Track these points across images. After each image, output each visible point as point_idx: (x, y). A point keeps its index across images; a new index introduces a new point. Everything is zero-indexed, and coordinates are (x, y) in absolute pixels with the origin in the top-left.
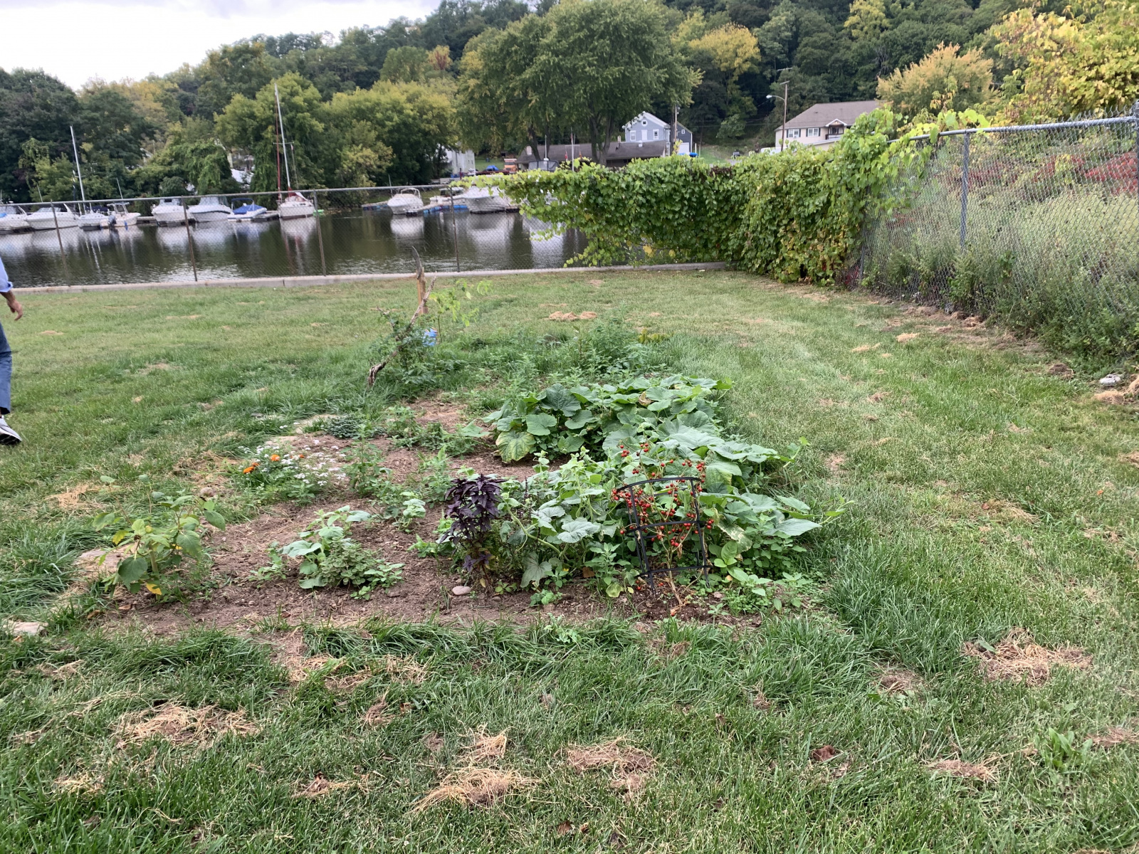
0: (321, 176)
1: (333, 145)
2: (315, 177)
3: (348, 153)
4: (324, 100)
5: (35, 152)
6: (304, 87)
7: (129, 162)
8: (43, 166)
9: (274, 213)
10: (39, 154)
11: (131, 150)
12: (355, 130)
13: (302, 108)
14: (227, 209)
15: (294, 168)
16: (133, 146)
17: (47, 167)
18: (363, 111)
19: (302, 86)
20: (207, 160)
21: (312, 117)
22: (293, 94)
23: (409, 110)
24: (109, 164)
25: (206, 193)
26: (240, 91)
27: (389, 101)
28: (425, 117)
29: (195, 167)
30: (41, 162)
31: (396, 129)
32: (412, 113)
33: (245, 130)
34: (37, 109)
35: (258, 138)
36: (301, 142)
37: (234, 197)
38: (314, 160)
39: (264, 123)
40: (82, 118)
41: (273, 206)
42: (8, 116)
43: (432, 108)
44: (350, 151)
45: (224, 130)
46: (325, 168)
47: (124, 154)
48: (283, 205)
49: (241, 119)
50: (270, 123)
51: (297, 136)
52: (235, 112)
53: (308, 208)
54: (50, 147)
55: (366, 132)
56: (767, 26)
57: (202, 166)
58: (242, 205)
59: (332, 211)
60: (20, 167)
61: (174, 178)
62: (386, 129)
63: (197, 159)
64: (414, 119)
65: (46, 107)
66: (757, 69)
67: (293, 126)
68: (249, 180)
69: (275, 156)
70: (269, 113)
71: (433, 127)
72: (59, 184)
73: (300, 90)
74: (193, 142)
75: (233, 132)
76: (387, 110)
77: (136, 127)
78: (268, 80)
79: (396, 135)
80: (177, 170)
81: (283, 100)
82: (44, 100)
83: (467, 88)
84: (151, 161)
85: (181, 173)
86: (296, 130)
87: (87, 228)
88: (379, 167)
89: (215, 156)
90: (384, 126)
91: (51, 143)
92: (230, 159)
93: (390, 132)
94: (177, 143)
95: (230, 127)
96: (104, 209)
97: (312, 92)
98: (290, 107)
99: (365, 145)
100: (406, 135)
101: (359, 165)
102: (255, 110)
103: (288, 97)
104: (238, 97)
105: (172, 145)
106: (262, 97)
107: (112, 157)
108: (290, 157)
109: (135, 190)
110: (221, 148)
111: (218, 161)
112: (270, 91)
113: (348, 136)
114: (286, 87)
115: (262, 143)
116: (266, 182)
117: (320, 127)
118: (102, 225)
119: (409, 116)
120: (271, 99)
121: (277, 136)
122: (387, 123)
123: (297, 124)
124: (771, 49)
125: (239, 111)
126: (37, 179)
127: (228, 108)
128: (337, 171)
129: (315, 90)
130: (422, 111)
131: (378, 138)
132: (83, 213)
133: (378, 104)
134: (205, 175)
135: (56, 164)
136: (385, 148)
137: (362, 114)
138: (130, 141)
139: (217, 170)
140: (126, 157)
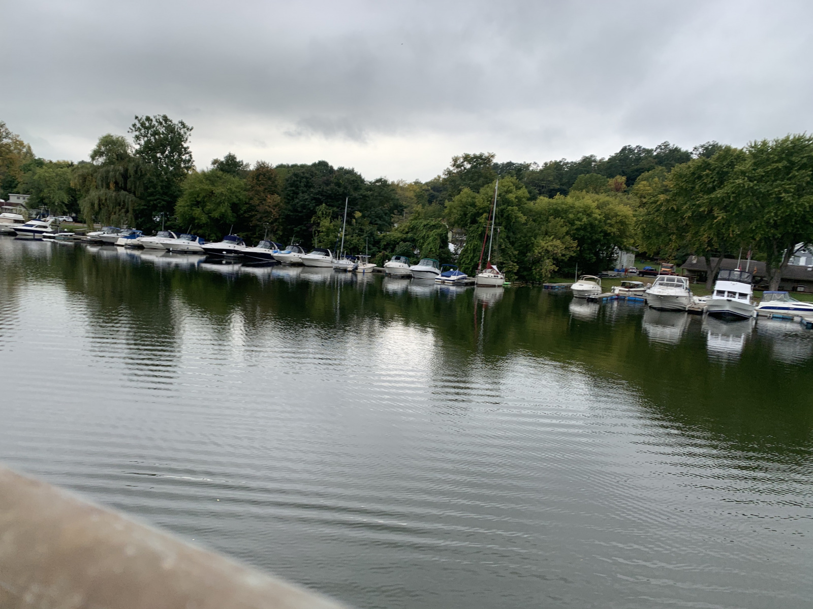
0: (515, 256)
1: (530, 234)
2: (510, 256)
3: (541, 241)
4: (529, 199)
5: (323, 214)
6: (518, 188)
7: (380, 230)
8: (326, 223)
9: (471, 280)
10: (325, 215)
11: (384, 220)
12: (550, 224)
13: (512, 203)
14: (437, 271)
15: (496, 247)
16: (387, 218)
17: (327, 224)
18: (559, 210)
19: (516, 187)
20: (433, 233)
21: (519, 210)
22: (508, 192)
23: (597, 214)
24: (367, 228)
25: (426, 257)
26: (469, 185)
27: (581, 205)
28: (609, 221)
29: (423, 238)
30: (325, 221)
31: (584, 228)
32: (599, 217)
33: (465, 215)
34: (333, 185)
35: (474, 221)
36: (505, 229)
37: (445, 262)
38: (512, 243)
39: (481, 211)
40: (358, 195)
41: (472, 274)
42: (314, 187)
43: (616, 215)
44: (543, 240)
45: (450, 214)
46: (519, 251)
47: (379, 222)
48: (480, 275)
49: (465, 207)
50: (485, 212)
51: (504, 224)
52: (461, 201)
53: (500, 280)
54: (333, 211)
55: (558, 227)
57: (428, 237)
58: (449, 270)
59: (518, 284)
60: (312, 222)
61: (407, 243)
62: (575, 227)
63: (426, 232)
64: (600, 222)
65: (338, 185)
67: (502, 216)
68: (459, 252)
69: (484, 237)
70: (486, 204)
71: (614, 230)
72: (331, 237)
73: (514, 190)
74: (426, 219)
75: (456, 216)
76: (579, 212)
77: (392, 205)
78: (492, 180)
79: (582, 233)
80: (411, 238)
81: (500, 195)
82: (338, 180)
83: (655, 202)
84: (398, 228)
85: (413, 240)
86: (505, 219)
87: (338, 270)
88: (563, 255)
89: (439, 231)
90: (572, 224)
91: (335, 209)
92: (450, 235)
93: (577, 229)
94: (415, 219)
95: (455, 211)
96: (353, 259)
97: (523, 192)
98: (504, 201)
99: (557, 237)
100: (590, 234)
101: (547, 251)
102: (476, 200)
103: (503, 194)
104: (466, 190)
105: (412, 220)
106: (484, 192)
107: (371, 223)
108: (494, 239)
109: (379, 248)
110: (445, 226)
111: (440, 235)
112: (491, 188)
113: (543, 228)
114: (504, 186)
115: (476, 226)
116: (471, 255)
117: (523, 219)
118: (349, 269)
119: (596, 219)
120: (491, 193)
121: (488, 222)
122: (576, 222)
123: (506, 215)
125: (464, 200)
126: (319, 232)
127: (457, 197)
128: (529, 254)
129: (526, 191)
130: (607, 217)
131: (567, 233)
132: (339, 259)
133: (572, 207)
134: (428, 244)
135: (333, 223)
136: (572, 242)
137: (557, 213)
138: (386, 214)
139: (438, 241)
140: (380, 225)
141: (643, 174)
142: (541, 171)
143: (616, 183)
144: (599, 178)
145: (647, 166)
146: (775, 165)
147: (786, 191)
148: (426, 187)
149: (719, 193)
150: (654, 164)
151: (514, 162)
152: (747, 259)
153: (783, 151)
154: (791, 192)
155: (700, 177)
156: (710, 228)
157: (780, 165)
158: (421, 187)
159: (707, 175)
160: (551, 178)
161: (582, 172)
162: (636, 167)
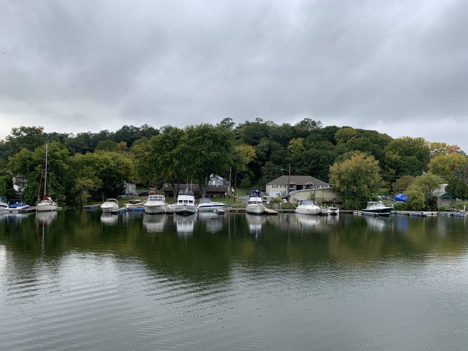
0: (63, 190)
1: (72, 176)
2: (60, 191)
3: (80, 180)
4: (70, 155)
6: (61, 148)
9: (33, 208)
12: (84, 170)
13: (58, 157)
14: (5, 204)
15: (49, 186)
18: (89, 162)
19: (60, 148)
21: (63, 162)
22: (55, 151)
23: (112, 163)
26: (26, 147)
27: (103, 158)
28: (119, 167)
31: (105, 171)
33: (25, 165)
35: (32, 170)
36: (55, 174)
37: (11, 198)
38: (61, 183)
39: (37, 163)
41: (33, 204)
43: (123, 164)
44: (81, 180)
45: (13, 165)
46: (66, 187)
48: (39, 204)
49: (24, 160)
50: (40, 163)
52: (21, 157)
53: (54, 206)
55: (90, 171)
56: (258, 146)
58: (15, 203)
59: (66, 208)
62: (100, 171)
64: (114, 167)
66: (255, 161)
67: (52, 166)
68: (22, 190)
69: (40, 179)
70: (40, 158)
71: (123, 172)
73: (59, 150)
75: (18, 166)
76: (101, 162)
78: (43, 144)
79: (104, 174)
81: (49, 153)
83: (144, 156)
86: (54, 167)
88: (94, 188)
89: (5, 177)
90: (98, 169)
92: (14, 179)
93: (101, 172)
95: (17, 163)
97: (65, 151)
98: (52, 156)
99: (89, 177)
100: (109, 174)
101: (84, 186)
102: (33, 156)
103: (52, 152)
104: (24, 150)
106: (38, 151)
108: (48, 180)
110: (9, 173)
111: (6, 180)
112: (43, 148)
113: (80, 172)
114: (52, 147)
115: (33, 173)
116: (32, 192)
117: (67, 167)
119: (112, 166)
120: (43, 152)
121: (43, 170)
122: (100, 168)
123: (54, 165)
124: (261, 154)
125: (23, 156)
127: (18, 155)
128: (72, 189)
129: (67, 150)
130: (118, 164)
131: (95, 175)
133: (97, 160)
136: (99, 180)
137: (88, 163)
139: (5, 184)
141: (135, 141)
142: (76, 138)
143: (121, 146)
144: (112, 143)
145: (137, 137)
146: (198, 138)
147: (204, 150)
149: (175, 151)
150: (141, 136)
151: (57, 132)
152: (191, 183)
153: (200, 131)
154: (205, 150)
155: (165, 143)
156: (172, 169)
157: (200, 137)
159: (168, 142)
160: (82, 143)
161: (101, 140)
162: (131, 137)
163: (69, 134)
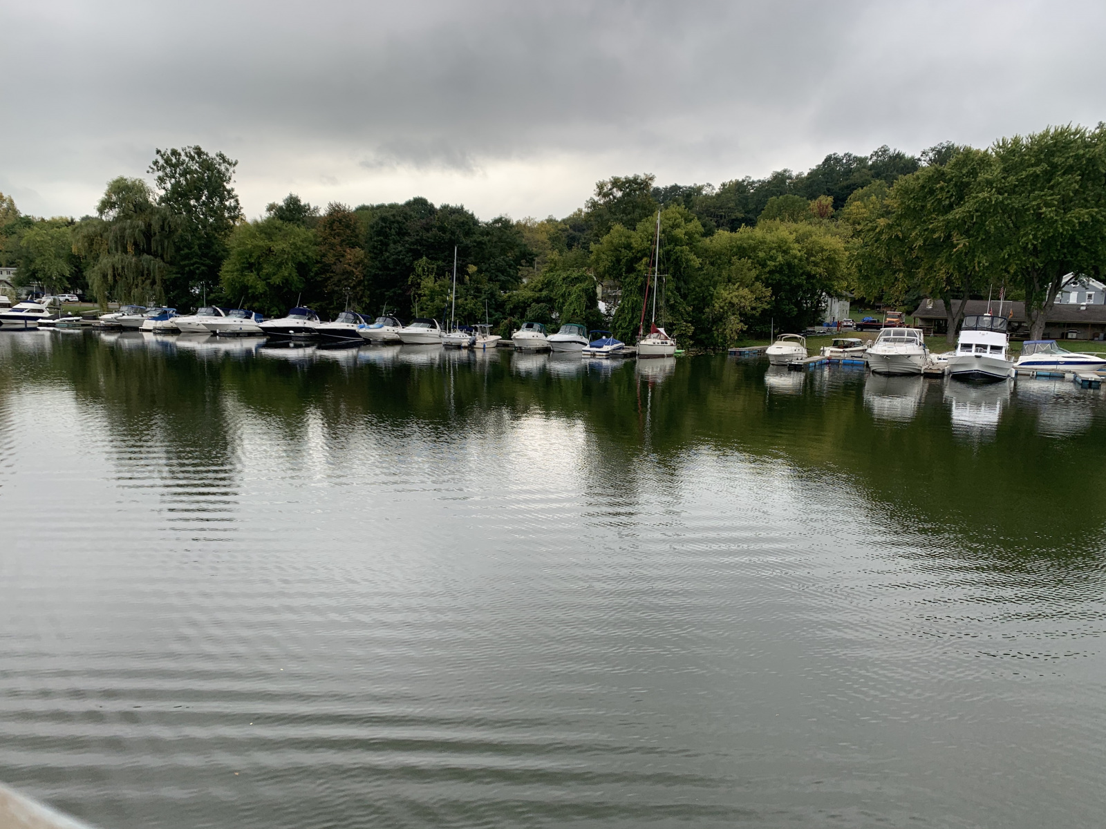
0: (688, 314)
1: (707, 282)
2: (681, 314)
3: (723, 292)
4: (705, 235)
5: (424, 270)
6: (688, 220)
7: (504, 288)
8: (428, 283)
9: (631, 349)
10: (427, 272)
11: (509, 275)
12: (733, 267)
13: (681, 240)
14: (584, 340)
15: (662, 303)
16: (512, 272)
17: (431, 284)
18: (744, 248)
19: (685, 219)
20: (576, 289)
21: (690, 251)
22: (675, 226)
23: (796, 250)
24: (486, 287)
25: (568, 322)
26: (621, 221)
27: (775, 239)
28: (813, 259)
29: (563, 296)
30: (427, 279)
31: (779, 270)
32: (799, 254)
33: (618, 261)
34: (435, 230)
35: (631, 269)
36: (674, 277)
37: (595, 328)
38: (684, 297)
39: (639, 255)
40: (471, 242)
41: (632, 341)
42: (409, 235)
43: (822, 250)
44: (725, 289)
45: (597, 261)
46: (694, 306)
47: (503, 278)
48: (643, 342)
49: (618, 250)
50: (645, 255)
51: (671, 270)
52: (611, 242)
53: (670, 347)
54: (438, 266)
55: (745, 270)
57: (570, 294)
58: (600, 338)
59: (693, 352)
60: (409, 283)
61: (542, 304)
62: (767, 269)
63: (567, 288)
64: (801, 260)
65: (442, 229)
67: (668, 260)
68: (613, 312)
69: (644, 290)
70: (646, 244)
71: (820, 270)
72: (437, 302)
73: (683, 223)
74: (565, 270)
75: (606, 263)
76: (771, 249)
77: (518, 254)
78: (652, 212)
79: (777, 276)
80: (546, 297)
81: (663, 232)
82: (442, 223)
83: (873, 229)
84: (528, 283)
85: (549, 300)
86: (672, 263)
87: (449, 347)
88: (753, 309)
89: (584, 285)
90: (764, 265)
91: (440, 263)
92: (599, 290)
93: (771, 272)
94: (551, 270)
95: (604, 257)
96: (469, 330)
97: (696, 225)
98: (670, 239)
99: (743, 284)
100: (789, 277)
101: (732, 304)
102: (632, 240)
103: (669, 229)
104: (618, 227)
105: (546, 272)
106: (643, 228)
107: (490, 280)
108: (660, 291)
109: (504, 313)
110: (591, 278)
111: (586, 291)
112: (651, 222)
113: (724, 273)
114: (669, 219)
115: (633, 275)
116: (630, 315)
117: (696, 262)
118: (464, 344)
119: (795, 257)
120: (651, 230)
121: (650, 269)
122: (769, 263)
123: (673, 258)
125: (616, 241)
126: (420, 296)
127: (606, 238)
128: (707, 310)
129: (699, 223)
130: (810, 253)
131: (757, 278)
132: (450, 332)
133: (763, 243)
134: (570, 304)
135: (439, 282)
136: (764, 289)
137: (742, 252)
138: (510, 266)
139: (584, 299)
140: (504, 282)
141: (855, 192)
142: (718, 195)
143: (820, 205)
144: (797, 201)
145: (860, 181)
146: (1031, 170)
147: (1047, 205)
148: (563, 226)
149: (957, 213)
150: (869, 178)
152: (1000, 300)
153: (1041, 151)
154: (1054, 206)
155: (932, 192)
156: (948, 261)
157: (1038, 170)
158: (557, 226)
159: (942, 189)
160: (731, 205)
161: (773, 194)
162: (845, 183)
163: (703, 186)
